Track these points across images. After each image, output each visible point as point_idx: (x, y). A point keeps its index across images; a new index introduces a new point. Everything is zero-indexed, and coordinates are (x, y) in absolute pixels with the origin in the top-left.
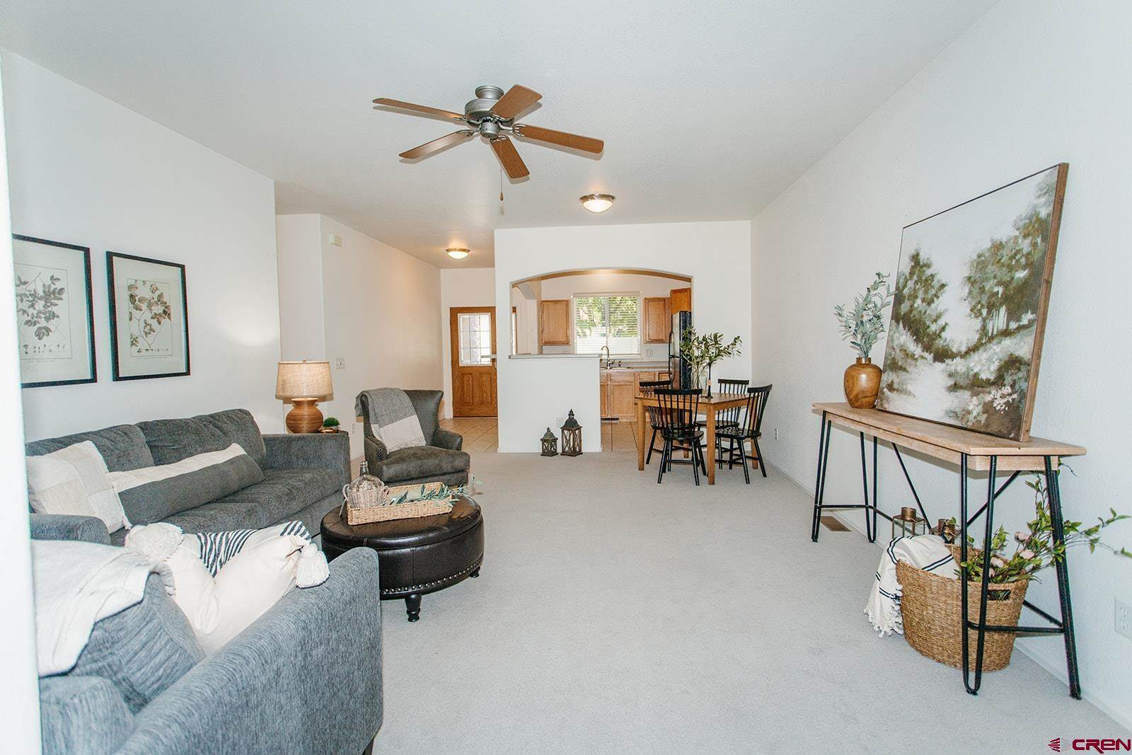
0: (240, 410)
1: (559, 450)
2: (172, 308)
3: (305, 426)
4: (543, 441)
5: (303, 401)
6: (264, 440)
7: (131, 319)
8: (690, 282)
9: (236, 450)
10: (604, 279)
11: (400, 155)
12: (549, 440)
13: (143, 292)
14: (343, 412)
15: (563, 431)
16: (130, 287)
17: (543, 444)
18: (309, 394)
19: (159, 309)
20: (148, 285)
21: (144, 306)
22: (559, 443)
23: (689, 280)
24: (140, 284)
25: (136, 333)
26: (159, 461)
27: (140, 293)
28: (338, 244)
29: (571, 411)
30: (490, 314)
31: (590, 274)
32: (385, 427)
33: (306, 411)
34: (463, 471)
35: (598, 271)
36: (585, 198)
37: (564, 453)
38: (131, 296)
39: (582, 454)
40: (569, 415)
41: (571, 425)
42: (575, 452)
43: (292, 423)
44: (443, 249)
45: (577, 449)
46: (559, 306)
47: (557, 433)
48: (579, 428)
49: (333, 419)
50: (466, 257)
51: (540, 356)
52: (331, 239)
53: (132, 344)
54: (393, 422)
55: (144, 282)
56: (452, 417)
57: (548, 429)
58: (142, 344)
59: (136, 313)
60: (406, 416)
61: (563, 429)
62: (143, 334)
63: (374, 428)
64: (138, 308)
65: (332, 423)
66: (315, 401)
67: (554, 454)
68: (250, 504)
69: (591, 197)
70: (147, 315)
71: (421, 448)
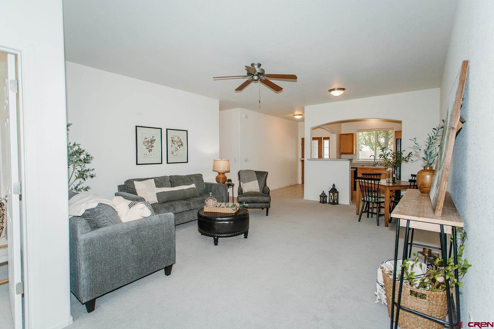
0: (199, 174)
1: (328, 201)
2: (184, 143)
3: (221, 181)
4: (321, 196)
5: (221, 173)
6: (205, 184)
7: (172, 147)
8: (401, 123)
9: (193, 186)
10: (373, 123)
11: (235, 90)
12: (323, 196)
13: (176, 139)
14: (233, 177)
15: (329, 194)
16: (172, 138)
17: (320, 198)
18: (223, 170)
19: (180, 144)
20: (177, 137)
21: (176, 143)
22: (328, 198)
23: (400, 122)
24: (175, 137)
25: (173, 151)
26: (172, 186)
27: (174, 139)
28: (247, 117)
29: (334, 185)
30: (318, 140)
31: (366, 121)
32: (245, 184)
33: (221, 176)
34: (268, 203)
35: (368, 119)
36: (331, 90)
37: (329, 203)
38: (172, 140)
39: (339, 204)
40: (333, 186)
41: (334, 190)
42: (335, 202)
43: (217, 179)
44: (293, 115)
45: (336, 202)
46: (348, 136)
47: (327, 194)
48: (337, 193)
49: (230, 179)
50: (302, 117)
51: (337, 160)
52: (244, 116)
53: (172, 154)
54: (248, 182)
55: (176, 136)
56: (301, 183)
57: (323, 191)
58: (175, 154)
59: (173, 145)
60: (253, 180)
61: (330, 192)
62: (175, 151)
63: (241, 183)
64: (174, 144)
65: (230, 180)
66: (225, 173)
67: (326, 202)
68: (188, 202)
69: (333, 90)
70: (176, 146)
71: (258, 193)
